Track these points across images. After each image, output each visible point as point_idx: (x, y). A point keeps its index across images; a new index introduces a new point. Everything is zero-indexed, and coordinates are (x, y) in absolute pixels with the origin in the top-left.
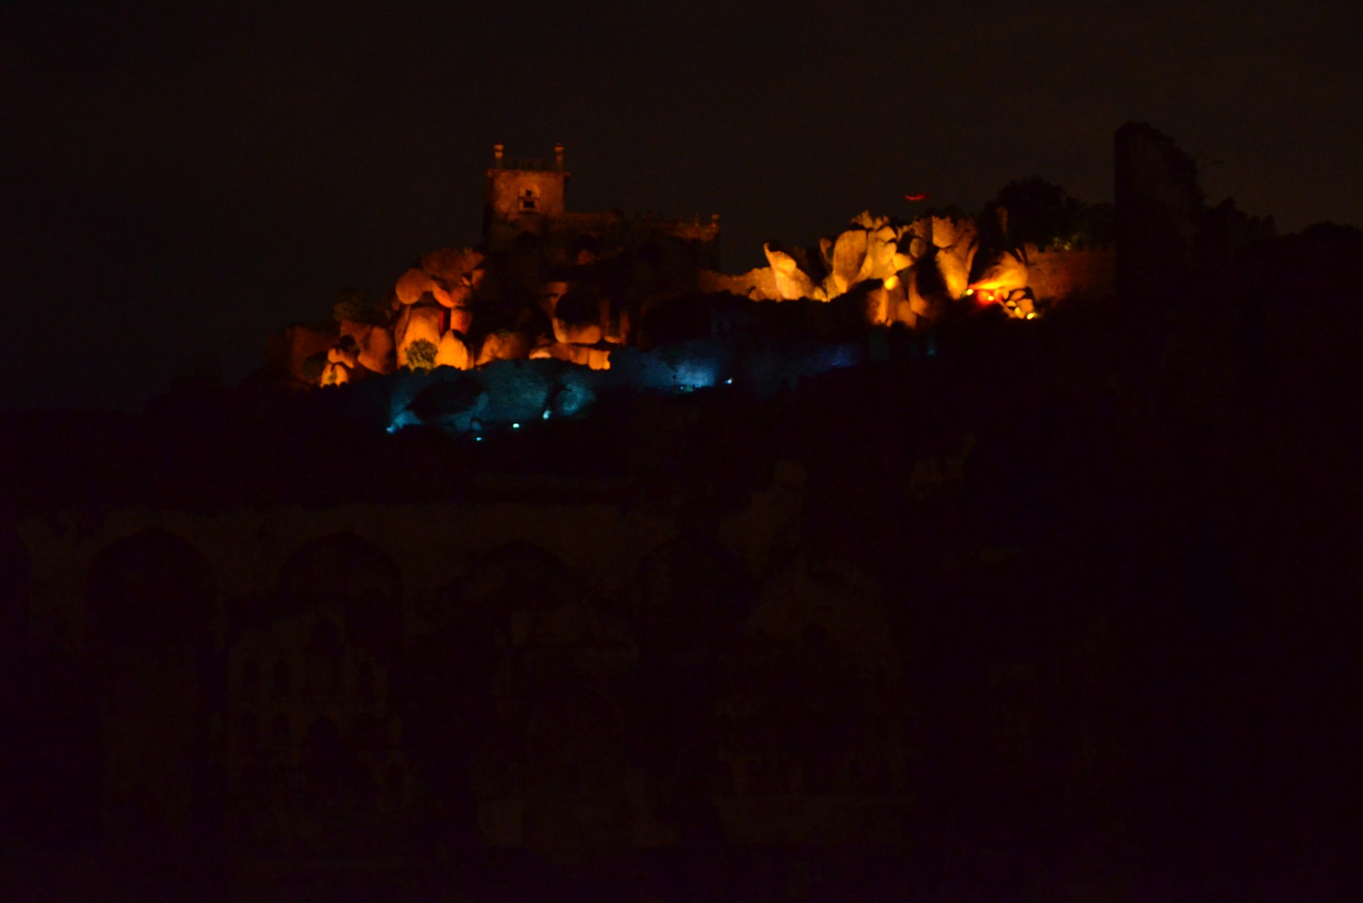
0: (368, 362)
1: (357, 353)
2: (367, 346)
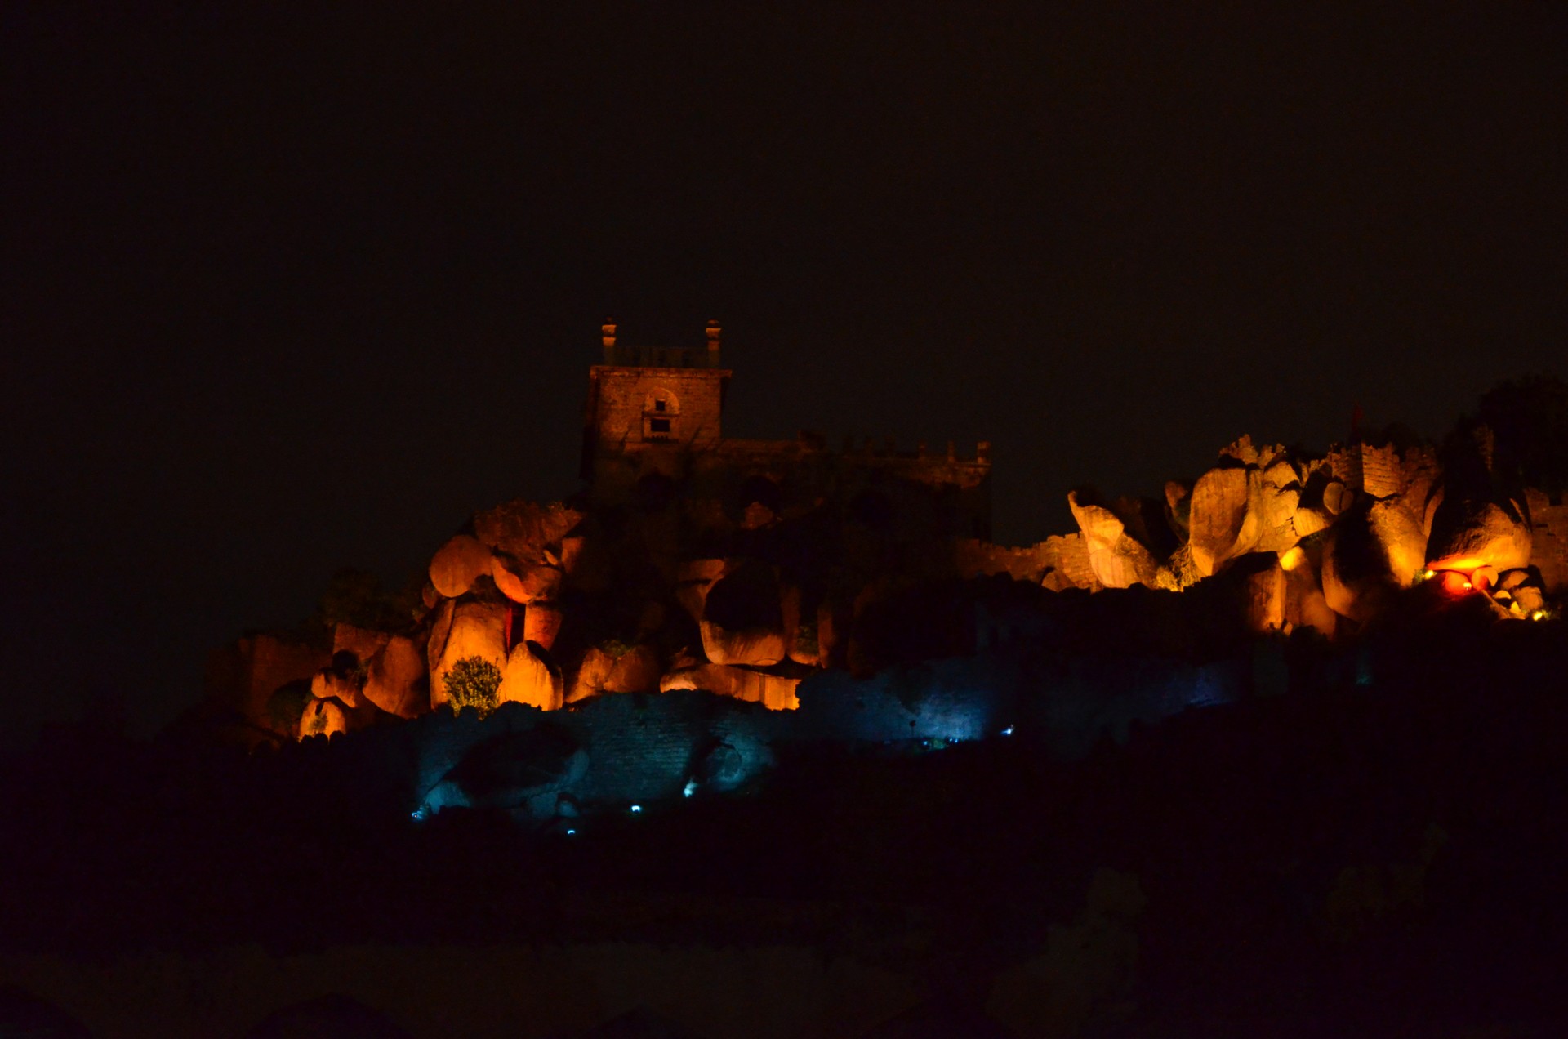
0: (379, 697)
1: (362, 681)
2: (379, 672)
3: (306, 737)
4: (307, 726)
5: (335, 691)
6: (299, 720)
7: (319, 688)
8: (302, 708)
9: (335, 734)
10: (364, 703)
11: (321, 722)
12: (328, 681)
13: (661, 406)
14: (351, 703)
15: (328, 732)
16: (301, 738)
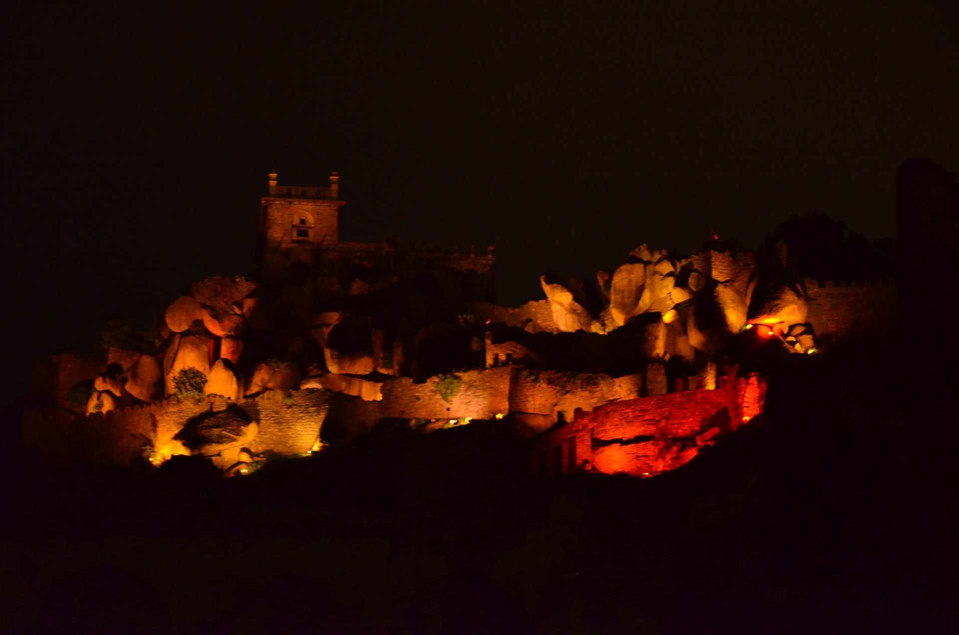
0: (133, 390)
1: (124, 381)
2: (135, 376)
3: (92, 414)
4: (91, 407)
5: (108, 387)
6: (87, 404)
7: (99, 385)
8: (89, 397)
9: (109, 412)
10: (126, 394)
11: (100, 406)
12: (104, 381)
13: (303, 221)
14: (118, 394)
15: (104, 410)
16: (88, 414)
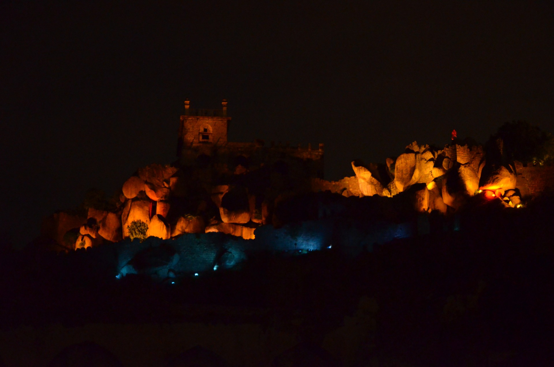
0: (104, 234)
1: (98, 229)
2: (104, 225)
3: (78, 249)
4: (78, 245)
5: (88, 232)
6: (75, 242)
7: (83, 231)
8: (76, 238)
9: (88, 248)
10: (99, 236)
11: (83, 244)
12: (86, 229)
13: (206, 130)
14: (94, 236)
15: (86, 247)
16: (76, 249)
